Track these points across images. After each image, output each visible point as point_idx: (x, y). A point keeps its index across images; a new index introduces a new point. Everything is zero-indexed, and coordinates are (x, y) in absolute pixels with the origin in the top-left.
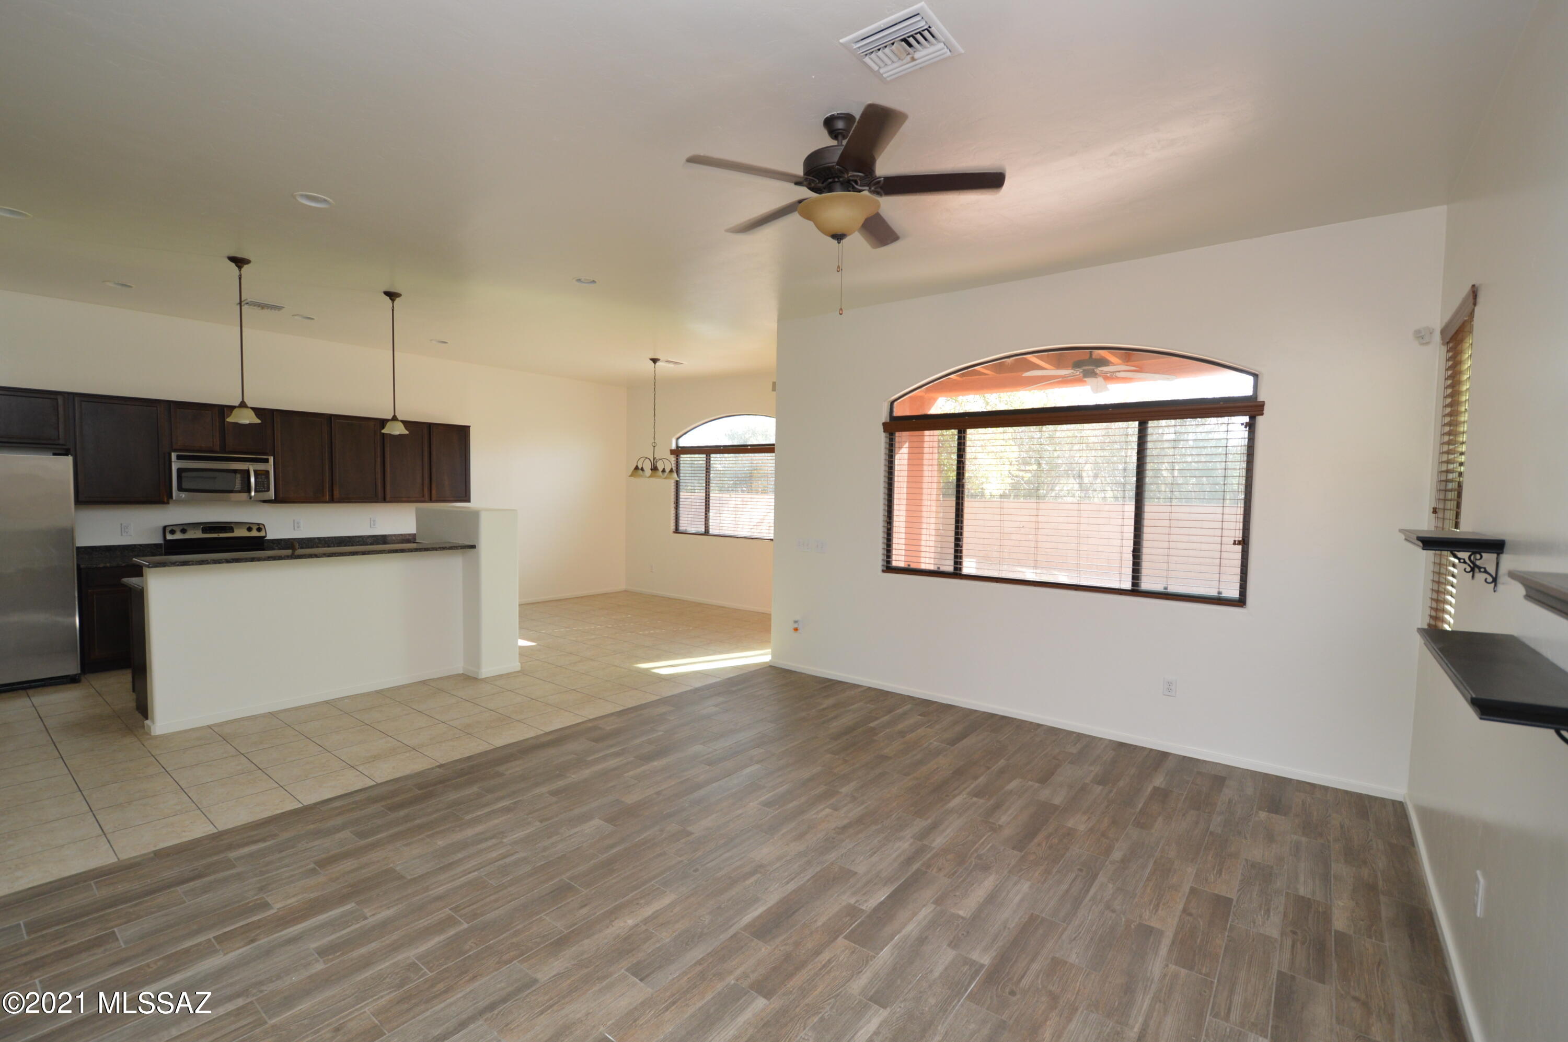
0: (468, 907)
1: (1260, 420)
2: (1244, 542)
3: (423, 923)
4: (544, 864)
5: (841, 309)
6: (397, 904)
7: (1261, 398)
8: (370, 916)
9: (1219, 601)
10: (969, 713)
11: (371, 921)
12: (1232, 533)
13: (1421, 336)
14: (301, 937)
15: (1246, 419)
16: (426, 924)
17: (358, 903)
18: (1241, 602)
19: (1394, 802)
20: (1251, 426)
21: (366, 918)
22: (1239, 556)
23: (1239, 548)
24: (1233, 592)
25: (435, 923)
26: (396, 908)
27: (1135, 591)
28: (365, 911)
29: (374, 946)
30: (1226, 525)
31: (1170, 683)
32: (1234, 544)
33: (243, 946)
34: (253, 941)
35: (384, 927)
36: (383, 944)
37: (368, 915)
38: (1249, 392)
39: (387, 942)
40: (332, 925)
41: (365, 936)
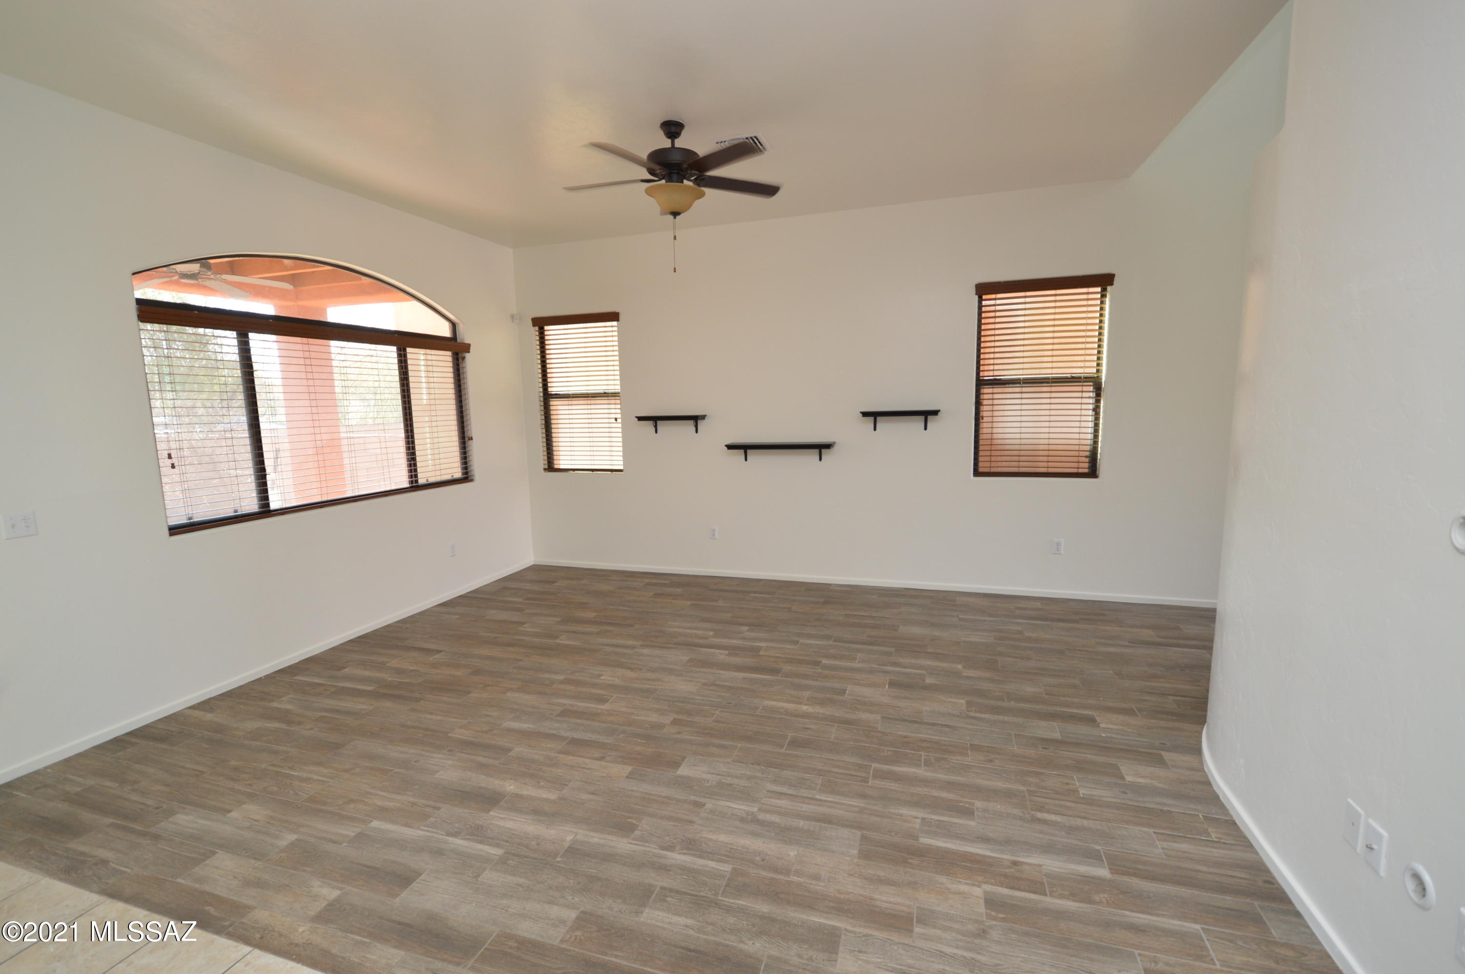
0: (857, 776)
3: (894, 786)
4: (772, 768)
5: (675, 268)
6: (894, 814)
8: (919, 818)
11: (921, 814)
14: (978, 838)
16: (893, 784)
17: (916, 838)
18: (466, 477)
21: (923, 819)
25: (887, 780)
26: (897, 811)
27: (415, 486)
28: (918, 826)
29: (936, 793)
33: (1026, 863)
34: (1015, 863)
35: (917, 803)
36: (930, 790)
37: (918, 821)
39: (926, 789)
40: (949, 832)
41: (936, 805)
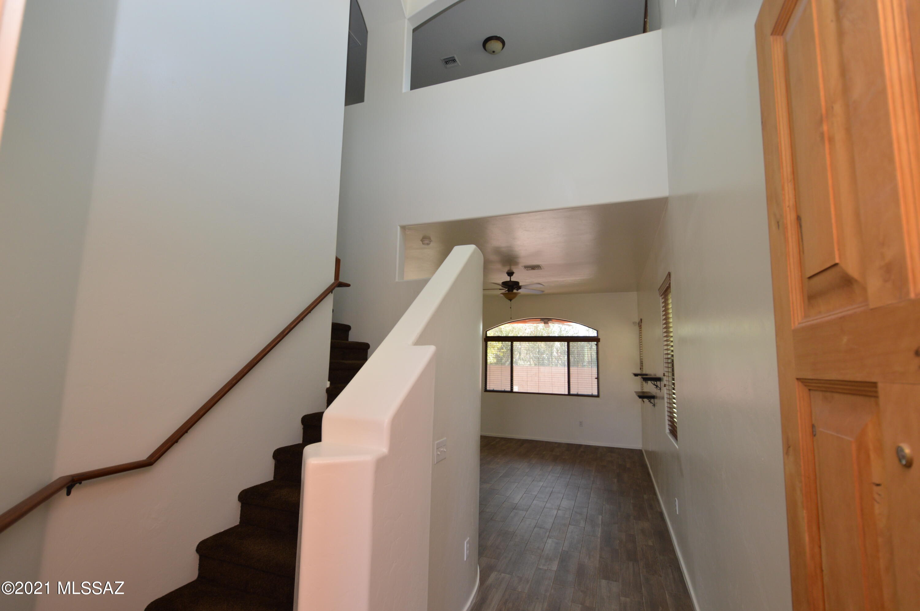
1: (599, 343)
2: (598, 378)
7: (599, 337)
9: (592, 396)
10: (519, 440)
12: (594, 376)
13: (634, 323)
15: (596, 343)
18: (598, 396)
19: (639, 450)
20: (597, 345)
22: (597, 382)
23: (596, 380)
24: (595, 393)
27: (569, 395)
30: (593, 373)
31: (581, 422)
32: (595, 379)
38: (596, 335)
